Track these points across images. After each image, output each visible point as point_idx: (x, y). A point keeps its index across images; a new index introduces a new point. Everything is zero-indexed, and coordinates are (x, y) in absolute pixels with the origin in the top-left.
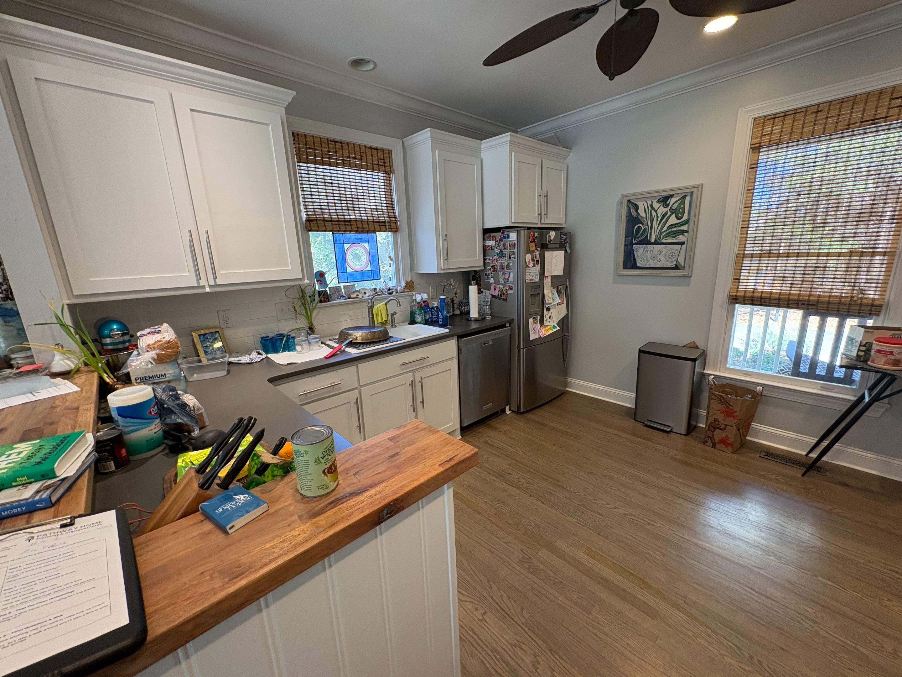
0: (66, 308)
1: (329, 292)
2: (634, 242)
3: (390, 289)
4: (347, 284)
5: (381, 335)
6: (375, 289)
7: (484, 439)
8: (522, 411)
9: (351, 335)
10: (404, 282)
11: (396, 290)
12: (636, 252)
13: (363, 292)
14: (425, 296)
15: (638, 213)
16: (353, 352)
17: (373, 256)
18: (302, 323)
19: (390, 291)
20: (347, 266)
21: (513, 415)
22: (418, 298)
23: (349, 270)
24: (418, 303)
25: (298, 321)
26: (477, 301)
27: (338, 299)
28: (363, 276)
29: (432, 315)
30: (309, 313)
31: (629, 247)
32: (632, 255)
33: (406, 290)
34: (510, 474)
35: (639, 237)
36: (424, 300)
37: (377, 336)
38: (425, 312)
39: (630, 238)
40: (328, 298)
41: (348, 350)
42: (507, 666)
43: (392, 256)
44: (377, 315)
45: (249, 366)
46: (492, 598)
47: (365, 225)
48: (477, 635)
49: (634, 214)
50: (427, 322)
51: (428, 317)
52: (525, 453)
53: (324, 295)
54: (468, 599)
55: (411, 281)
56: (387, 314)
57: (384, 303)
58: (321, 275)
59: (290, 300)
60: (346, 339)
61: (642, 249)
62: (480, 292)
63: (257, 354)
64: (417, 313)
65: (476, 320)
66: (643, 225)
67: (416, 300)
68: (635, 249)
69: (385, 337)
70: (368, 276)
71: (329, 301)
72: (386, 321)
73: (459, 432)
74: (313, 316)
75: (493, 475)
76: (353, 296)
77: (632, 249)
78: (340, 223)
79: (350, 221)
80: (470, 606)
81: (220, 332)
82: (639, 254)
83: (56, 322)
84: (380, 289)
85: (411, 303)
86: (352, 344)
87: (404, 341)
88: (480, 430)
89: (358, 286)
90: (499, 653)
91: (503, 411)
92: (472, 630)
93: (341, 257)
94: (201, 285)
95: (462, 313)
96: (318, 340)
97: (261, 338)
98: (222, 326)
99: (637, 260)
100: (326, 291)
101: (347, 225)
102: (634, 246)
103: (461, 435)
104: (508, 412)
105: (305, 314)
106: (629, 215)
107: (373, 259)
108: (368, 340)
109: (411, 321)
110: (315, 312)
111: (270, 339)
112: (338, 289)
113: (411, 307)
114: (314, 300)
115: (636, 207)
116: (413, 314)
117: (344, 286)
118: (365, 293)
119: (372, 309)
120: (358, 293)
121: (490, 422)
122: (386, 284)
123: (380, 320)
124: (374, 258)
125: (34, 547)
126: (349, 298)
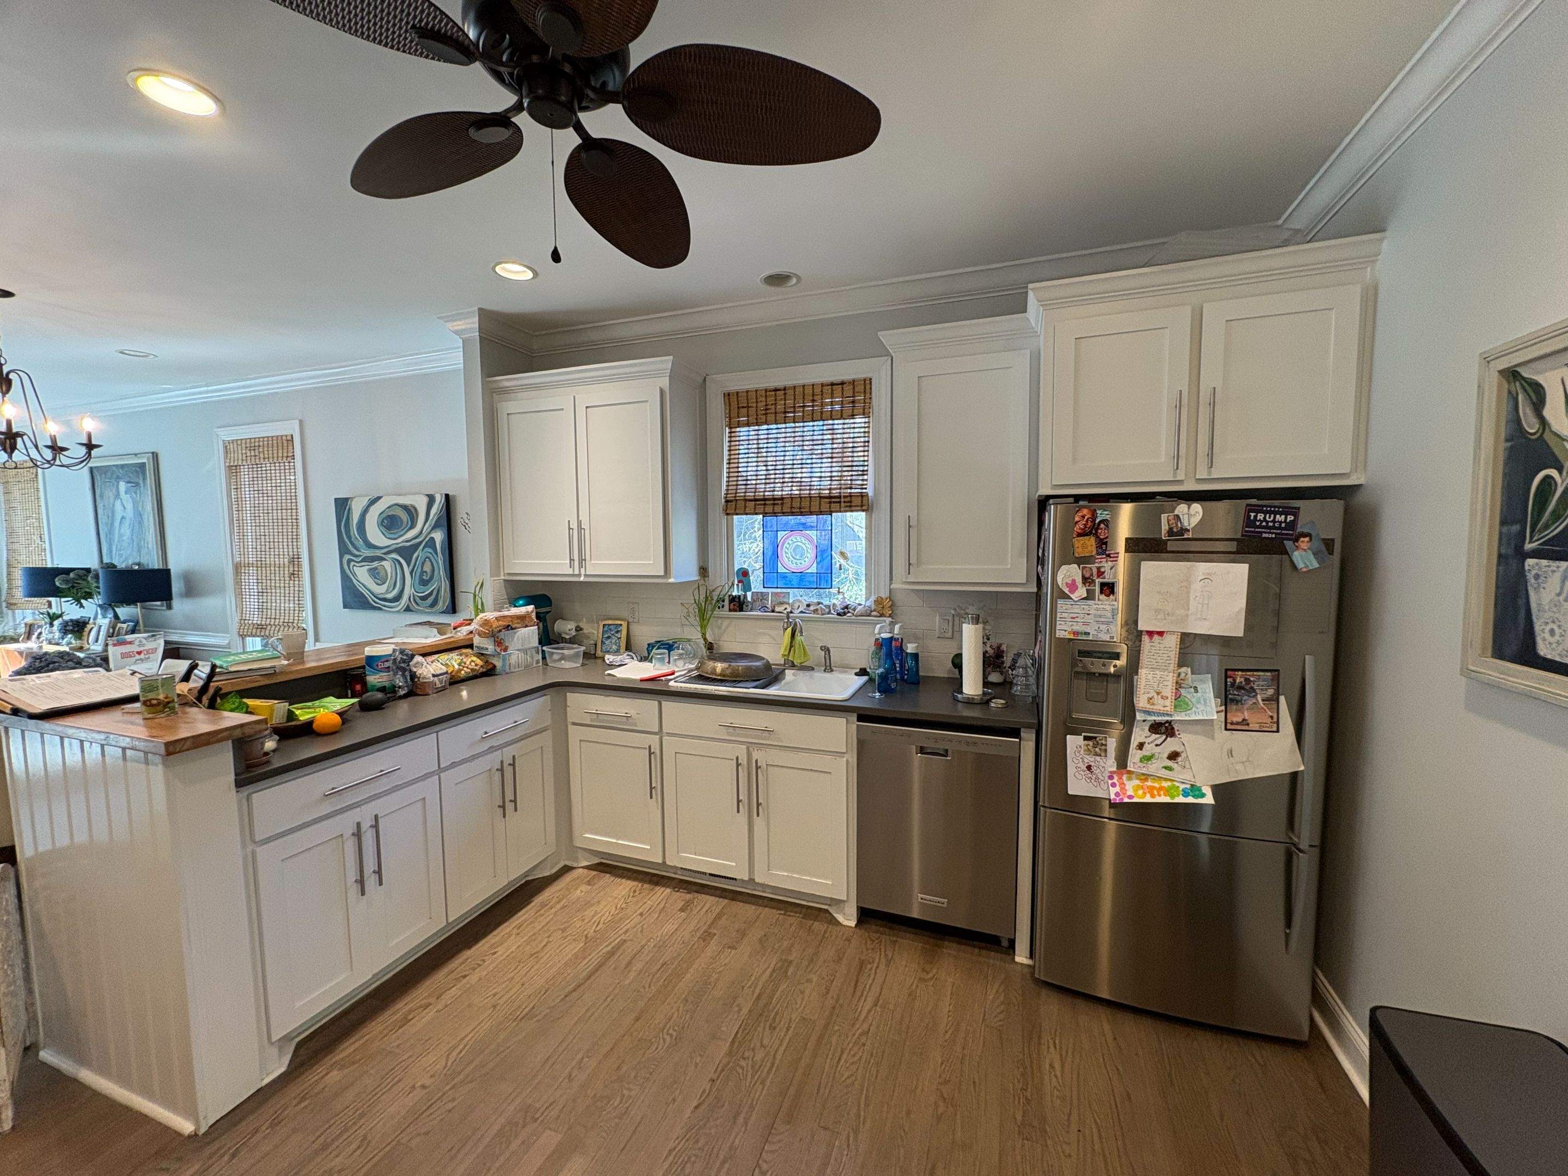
1: (749, 600)
2: (1528, 546)
4: (774, 590)
11: (854, 609)
12: (1537, 589)
15: (1543, 422)
17: (823, 552)
20: (779, 564)
23: (781, 570)
27: (759, 610)
28: (801, 580)
30: (704, 622)
31: (1514, 563)
32: (1521, 602)
33: (870, 614)
35: (1546, 527)
39: (1516, 528)
40: (746, 607)
47: (805, 504)
49: (1531, 425)
58: (744, 573)
61: (1557, 577)
66: (1560, 470)
68: (1530, 577)
70: (810, 582)
71: (743, 611)
77: (1521, 574)
78: (767, 502)
79: (782, 499)
82: (1545, 601)
84: (827, 605)
89: (790, 595)
91: (1012, 947)
93: (771, 549)
98: (630, 620)
99: (1538, 627)
100: (745, 597)
101: (777, 504)
102: (1530, 562)
104: (1021, 959)
106: (1516, 432)
107: (822, 555)
112: (763, 596)
115: (1537, 395)
120: (786, 606)
124: (824, 554)
126: (773, 611)
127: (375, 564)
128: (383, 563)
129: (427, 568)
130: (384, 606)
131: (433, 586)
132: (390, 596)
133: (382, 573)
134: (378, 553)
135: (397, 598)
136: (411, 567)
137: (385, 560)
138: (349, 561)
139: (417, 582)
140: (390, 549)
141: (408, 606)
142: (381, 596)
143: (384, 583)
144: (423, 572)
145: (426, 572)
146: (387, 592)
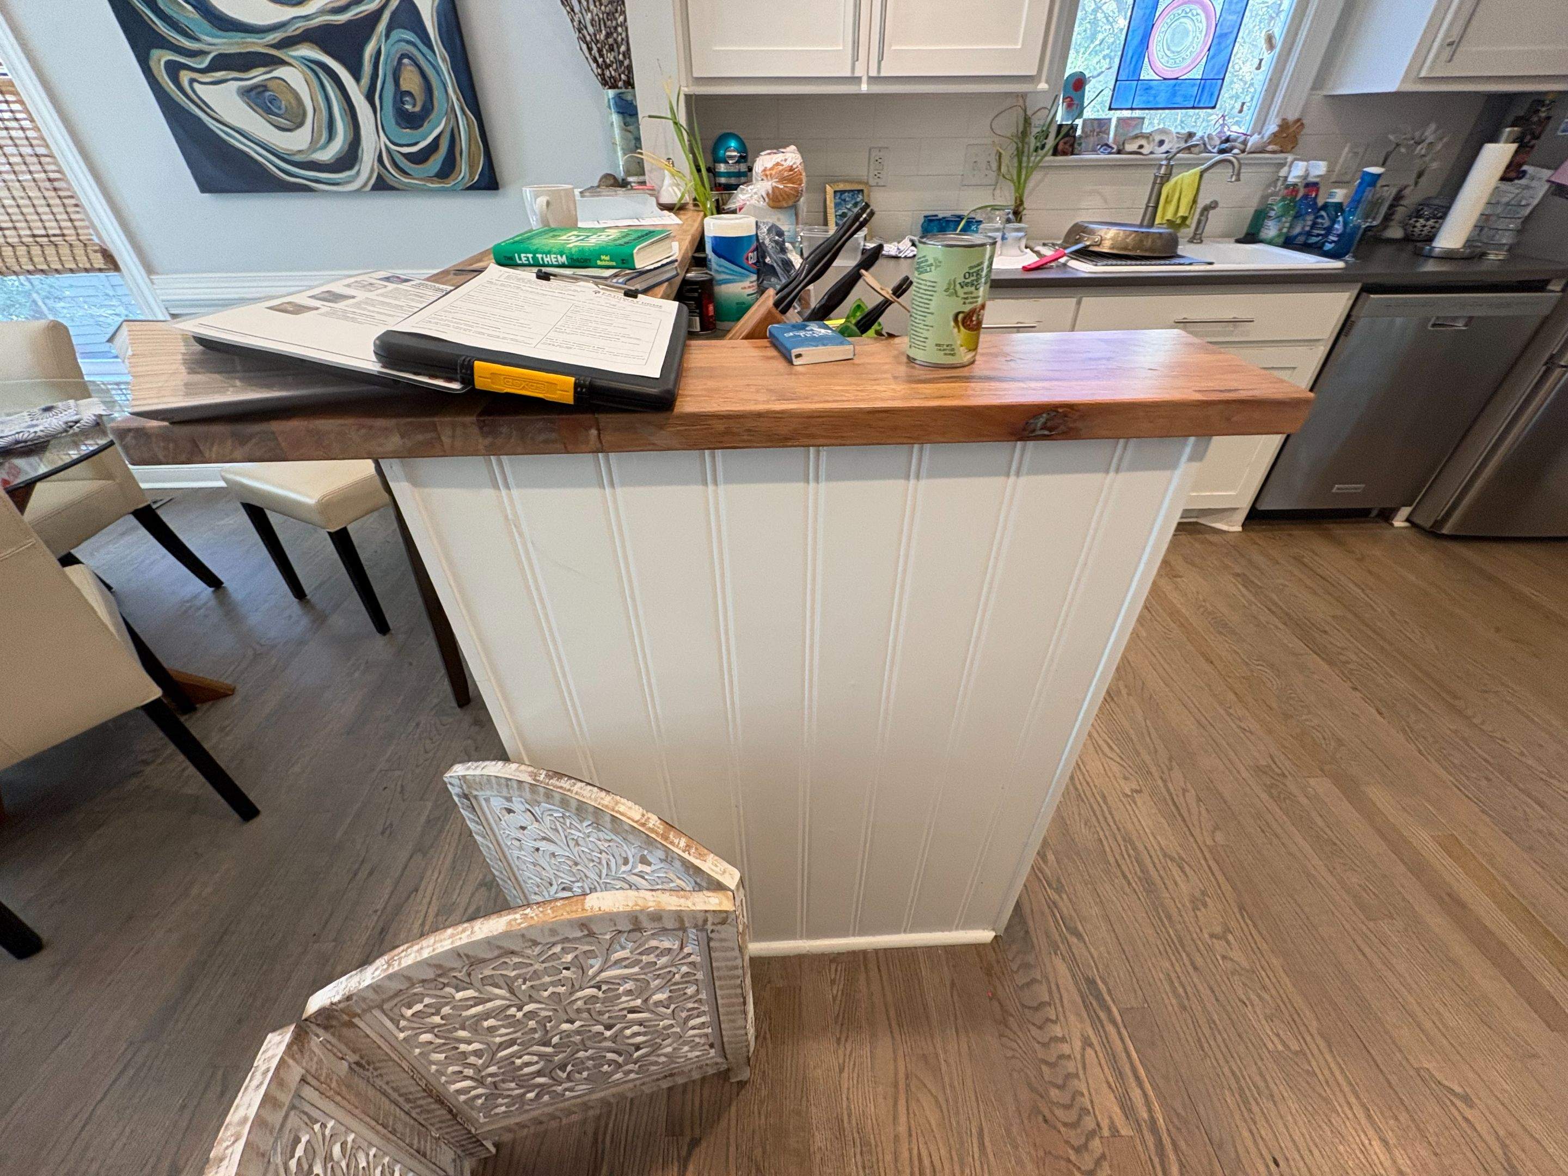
0: (682, 98)
1: (1079, 133)
3: (1227, 140)
4: (1127, 114)
5: (1159, 243)
6: (1191, 135)
7: (1296, 550)
8: (1445, 531)
9: (1092, 232)
10: (1278, 121)
11: (1245, 143)
13: (1158, 138)
14: (1319, 168)
16: (1084, 268)
17: (1223, 37)
18: (1006, 197)
19: (1226, 145)
20: (1146, 59)
21: (1412, 534)
22: (1297, 171)
23: (1146, 73)
24: (1287, 187)
25: (998, 192)
26: (1485, 200)
27: (1094, 151)
28: (1175, 93)
29: (1314, 225)
30: (1023, 177)
33: (1270, 148)
34: (1325, 632)
36: (1311, 179)
37: (1148, 243)
38: (1297, 217)
40: (1072, 146)
41: (1074, 264)
42: (1142, 871)
43: (1277, 35)
44: (1168, 201)
45: (892, 262)
46: (1164, 781)
48: (1109, 808)
50: (1288, 243)
51: (1297, 230)
52: (1392, 613)
53: (1067, 135)
54: (1118, 759)
55: (1299, 120)
56: (1195, 201)
57: (1198, 170)
58: (1079, 83)
59: (997, 139)
60: (1077, 242)
62: (1513, 172)
63: (910, 244)
64: (1272, 214)
65: (1449, 256)
67: (1286, 178)
69: (1167, 252)
71: (1072, 154)
72: (1184, 219)
73: (1241, 516)
74: (1031, 184)
75: (1279, 618)
76: (1130, 147)
80: (1116, 768)
81: (865, 191)
83: (669, 116)
84: (1202, 138)
85: (1269, 186)
86: (1086, 254)
87: (1209, 267)
88: (1295, 533)
89: (1153, 121)
90: (1135, 849)
91: (1387, 515)
92: (1104, 798)
93: (1140, 32)
94: (856, 75)
95: (1408, 238)
96: (1021, 234)
97: (925, 217)
98: (872, 182)
100: (1073, 128)
103: (1243, 525)
104: (1399, 522)
105: (1015, 178)
107: (1219, 43)
108: (1125, 249)
109: (1247, 234)
110: (1036, 176)
111: (940, 220)
112: (1102, 125)
113: (1265, 198)
114: (1043, 147)
116: (1260, 217)
117: (1119, 120)
118: (1161, 143)
119: (1162, 184)
120: (1143, 142)
121: (1335, 525)
122: (1223, 125)
123: (1169, 216)
124: (1223, 41)
125: (598, 299)
126: (1119, 152)
127: (258, 76)
128: (281, 72)
129: (411, 81)
130: (317, 181)
131: (436, 128)
132: (327, 155)
133: (285, 100)
134: (256, 44)
135: (349, 159)
136: (365, 80)
137: (283, 63)
138: (173, 69)
139: (392, 121)
140: (290, 32)
141: (379, 177)
142: (298, 158)
143: (301, 124)
144: (401, 95)
145: (409, 93)
146: (314, 145)
